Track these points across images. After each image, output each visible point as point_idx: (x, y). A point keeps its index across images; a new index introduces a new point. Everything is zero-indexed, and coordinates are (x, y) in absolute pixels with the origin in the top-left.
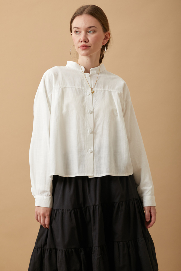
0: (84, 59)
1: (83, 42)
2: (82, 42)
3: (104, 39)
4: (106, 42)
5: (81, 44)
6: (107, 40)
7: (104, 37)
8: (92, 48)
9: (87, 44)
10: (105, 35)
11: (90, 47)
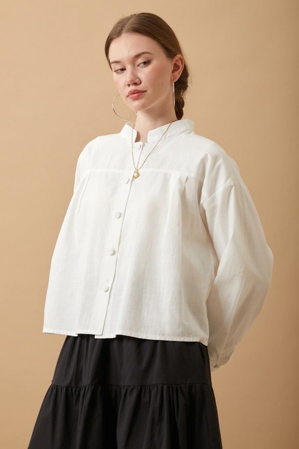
1: (131, 86)
2: (129, 85)
3: (174, 71)
4: (178, 75)
6: (180, 70)
7: (171, 68)
8: (149, 92)
9: (139, 88)
10: (174, 62)
11: (146, 91)
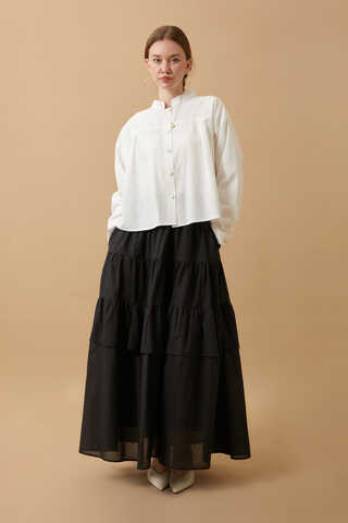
0: (164, 93)
1: (164, 73)
5: (162, 76)
10: (187, 63)
